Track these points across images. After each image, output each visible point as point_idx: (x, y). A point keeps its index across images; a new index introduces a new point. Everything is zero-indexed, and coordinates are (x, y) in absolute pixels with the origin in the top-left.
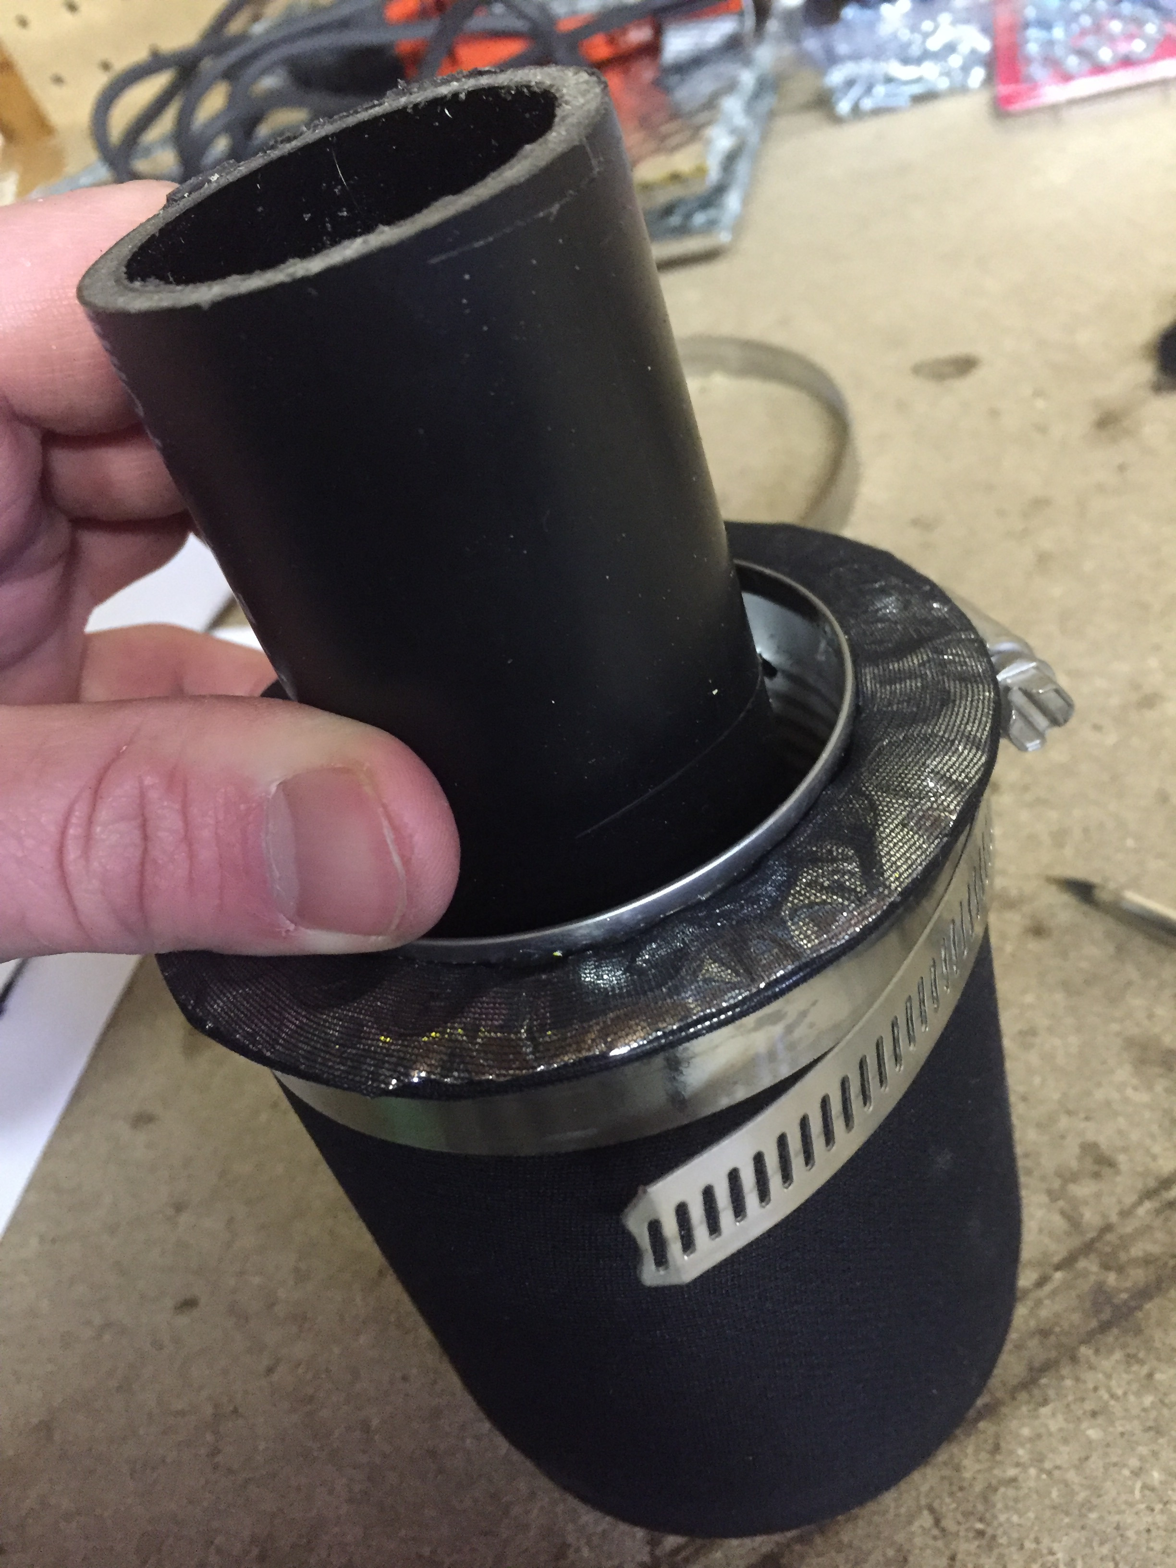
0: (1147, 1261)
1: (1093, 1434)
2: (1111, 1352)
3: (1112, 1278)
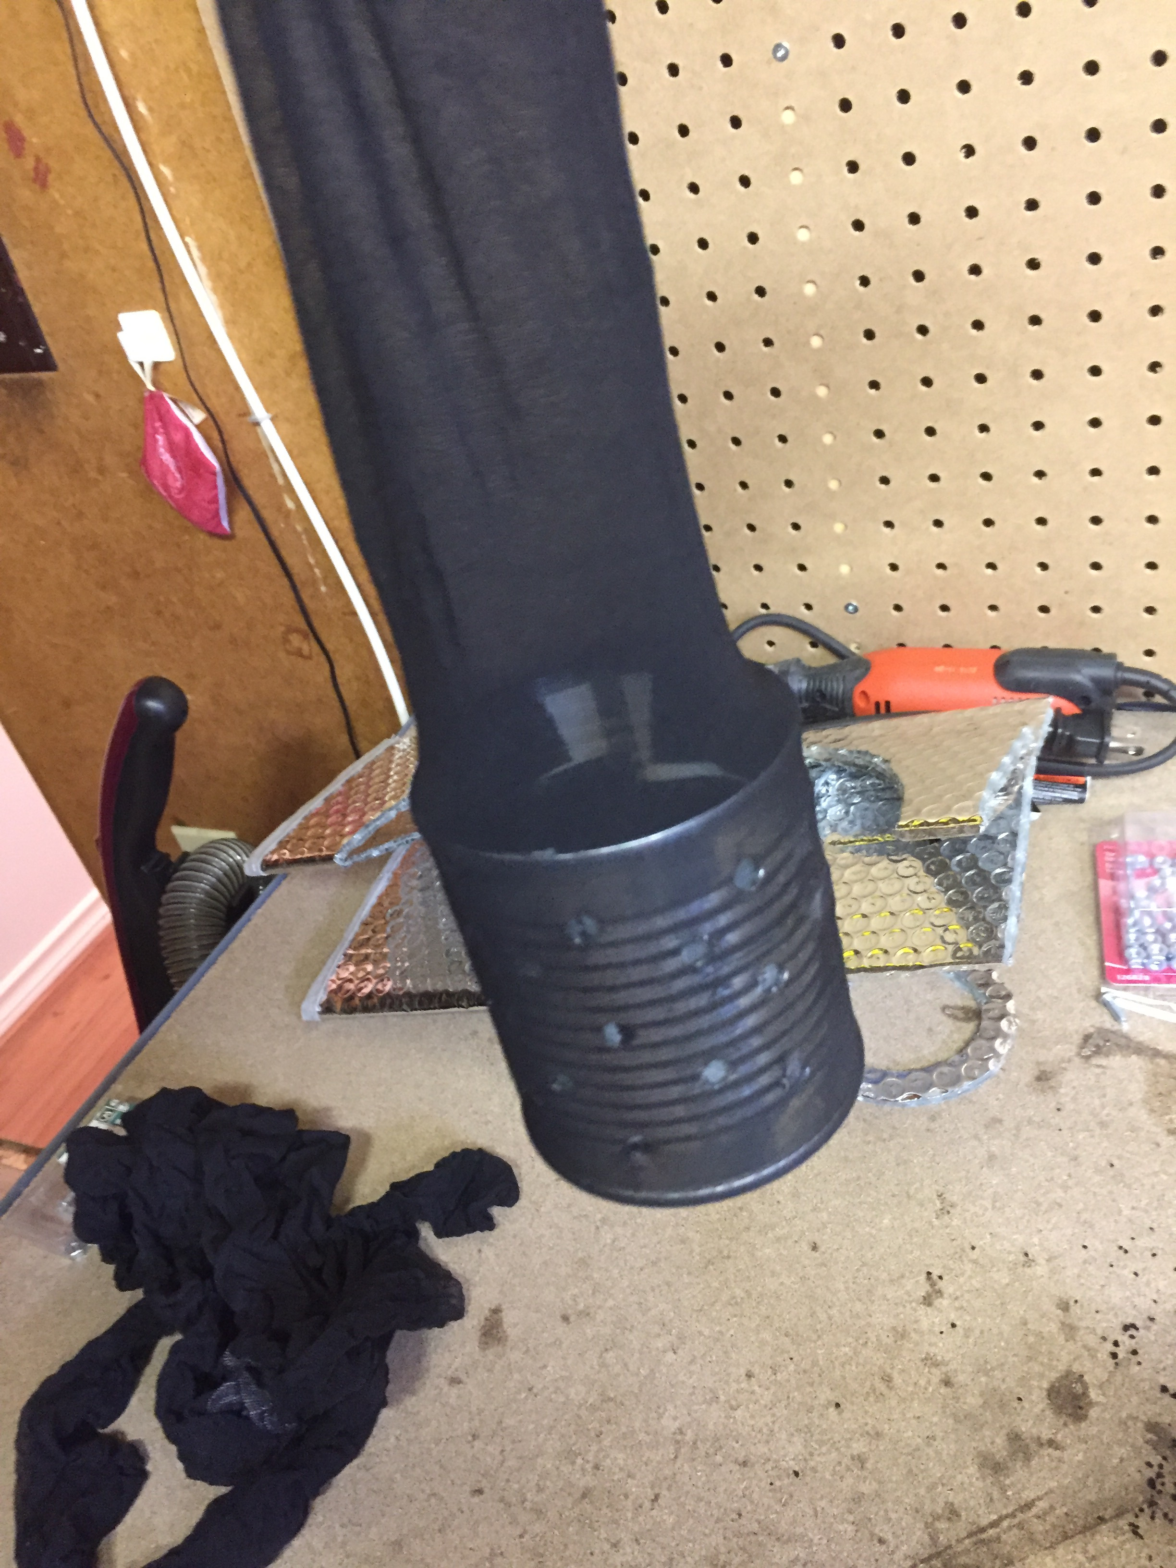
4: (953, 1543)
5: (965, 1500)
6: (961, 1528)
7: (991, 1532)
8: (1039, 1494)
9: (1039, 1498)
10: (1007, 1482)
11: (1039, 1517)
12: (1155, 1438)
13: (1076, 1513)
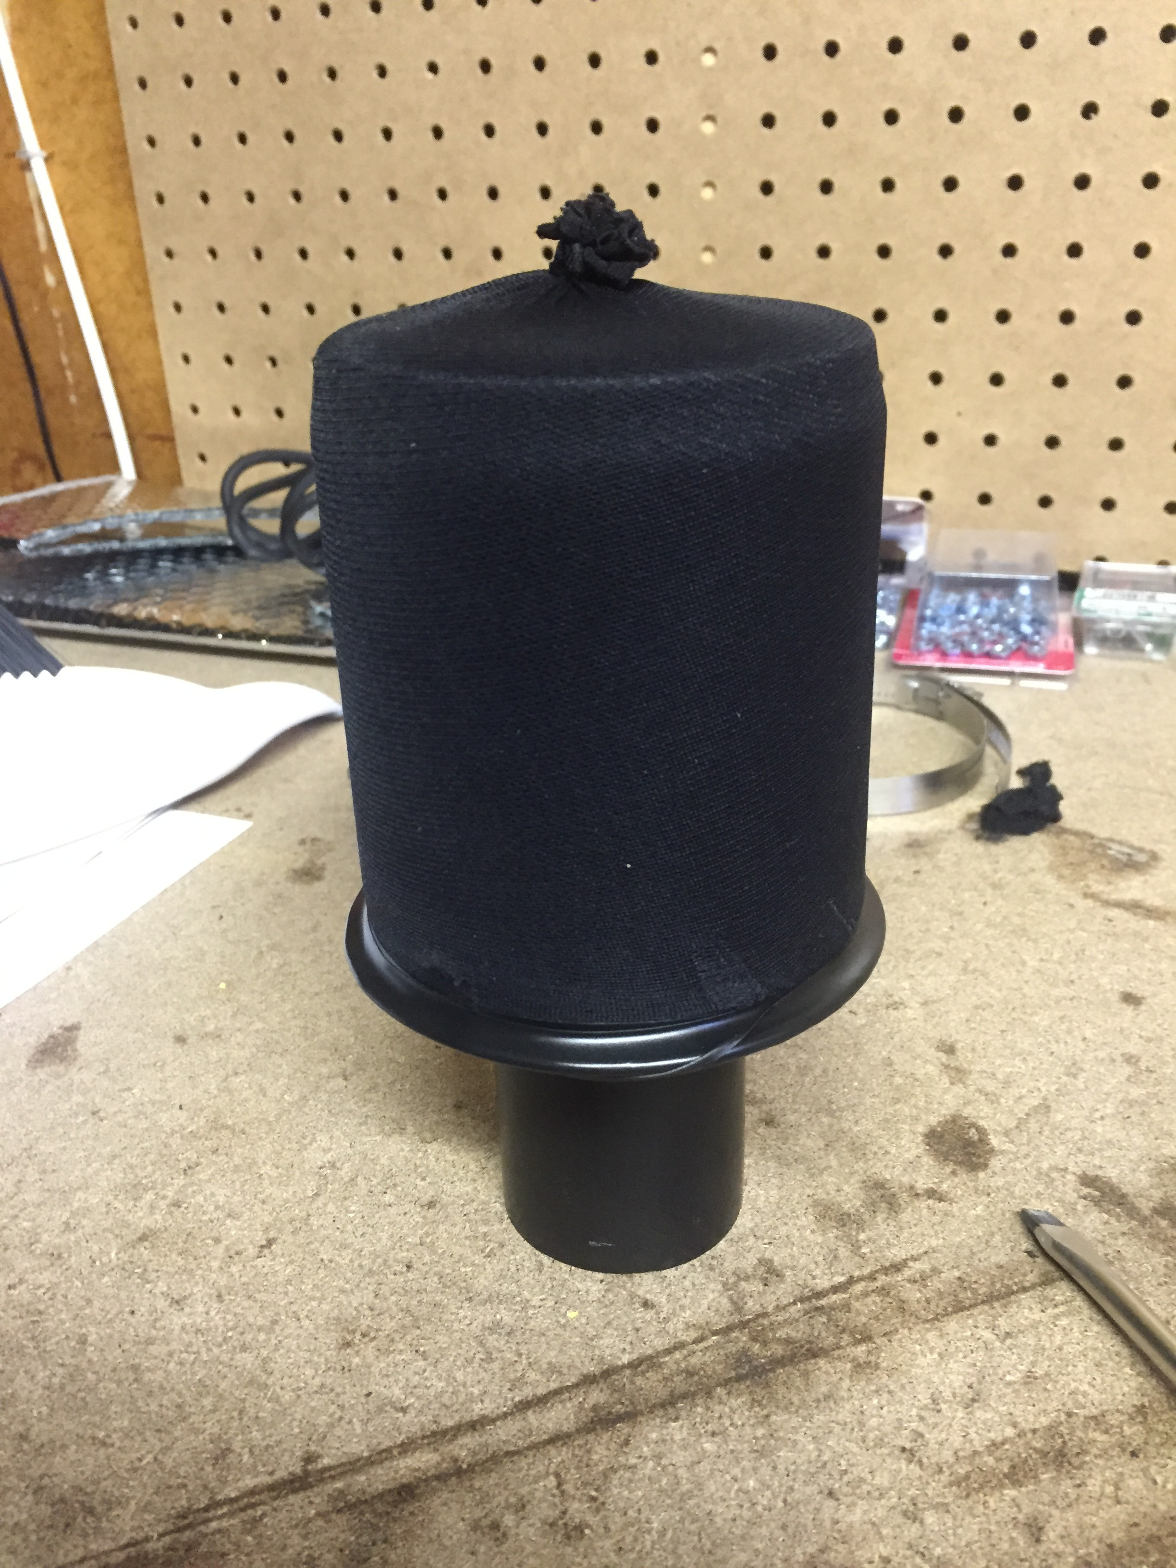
0: (788, 1341)
1: (708, 1446)
2: (739, 1395)
3: (756, 1347)
4: (770, 1309)
5: (792, 1257)
6: (783, 1292)
7: (834, 1298)
8: (914, 1253)
9: (914, 1259)
10: (862, 1236)
11: (915, 1281)
12: (1097, 1193)
13: (974, 1279)
